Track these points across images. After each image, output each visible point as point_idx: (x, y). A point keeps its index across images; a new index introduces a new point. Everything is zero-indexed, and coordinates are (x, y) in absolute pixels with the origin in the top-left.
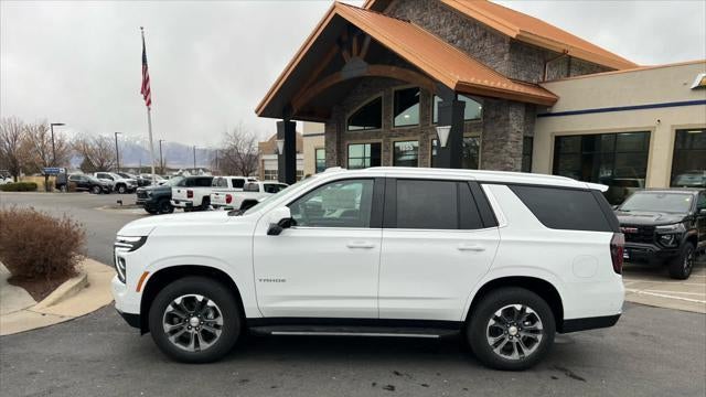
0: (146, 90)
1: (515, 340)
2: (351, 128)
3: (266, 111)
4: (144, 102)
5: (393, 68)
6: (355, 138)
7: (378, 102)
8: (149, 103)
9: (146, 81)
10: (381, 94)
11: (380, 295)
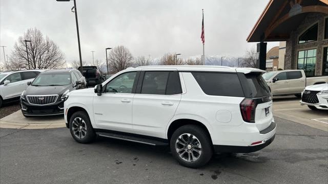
0: (203, 37)
1: (190, 152)
2: (301, 42)
3: (251, 39)
4: (202, 42)
5: (316, 7)
6: (302, 48)
7: (316, 27)
8: (204, 42)
9: (203, 33)
10: (318, 21)
11: (133, 123)
